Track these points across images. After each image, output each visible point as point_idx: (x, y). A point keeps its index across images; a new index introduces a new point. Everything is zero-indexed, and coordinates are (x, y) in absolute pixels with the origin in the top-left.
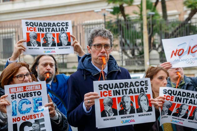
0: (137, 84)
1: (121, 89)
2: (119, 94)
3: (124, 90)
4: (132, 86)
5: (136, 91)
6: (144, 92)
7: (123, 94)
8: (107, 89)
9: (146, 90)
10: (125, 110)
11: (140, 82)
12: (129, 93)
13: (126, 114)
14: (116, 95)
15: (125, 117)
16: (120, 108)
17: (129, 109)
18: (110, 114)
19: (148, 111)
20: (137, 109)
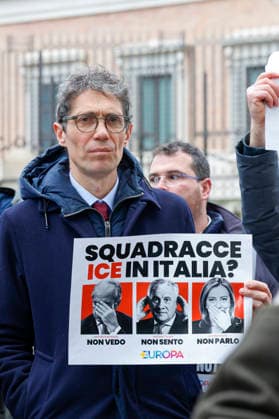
0: (204, 249)
1: (151, 261)
2: (145, 274)
3: (162, 263)
4: (187, 253)
5: (200, 270)
6: (223, 275)
7: (156, 274)
8: (109, 258)
9: (231, 269)
10: (158, 320)
11: (213, 245)
12: (176, 275)
13: (159, 332)
14: (135, 275)
15: (155, 342)
16: (143, 315)
17: (168, 320)
18: (110, 327)
19: (227, 331)
20: (195, 324)
